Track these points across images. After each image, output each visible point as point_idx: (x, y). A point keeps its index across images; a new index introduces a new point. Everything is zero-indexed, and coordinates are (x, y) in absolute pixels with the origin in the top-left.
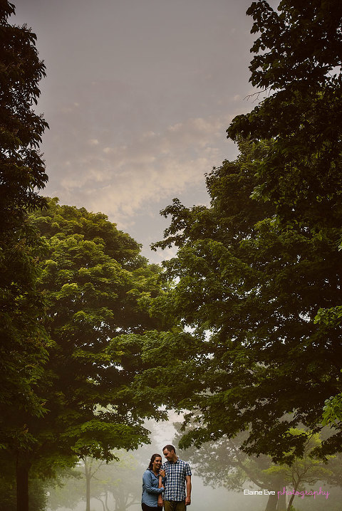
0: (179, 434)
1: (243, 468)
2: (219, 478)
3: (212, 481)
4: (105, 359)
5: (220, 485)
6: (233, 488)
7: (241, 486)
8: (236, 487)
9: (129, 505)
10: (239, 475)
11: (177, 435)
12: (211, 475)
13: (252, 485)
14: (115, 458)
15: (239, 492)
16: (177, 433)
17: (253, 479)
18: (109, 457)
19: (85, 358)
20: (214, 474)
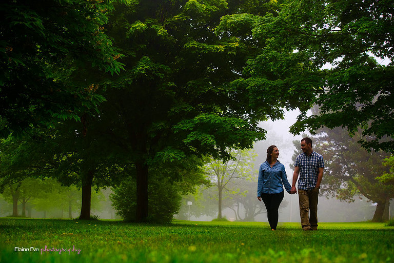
0: (298, 151)
1: (354, 181)
2: (332, 190)
3: (326, 193)
4: (218, 49)
5: (333, 196)
6: (344, 199)
7: (352, 197)
8: (347, 198)
9: (256, 214)
10: (350, 188)
11: (296, 152)
12: (325, 187)
13: (361, 197)
14: (232, 158)
15: (350, 202)
16: (296, 150)
17: (362, 192)
18: (226, 157)
19: (198, 48)
20: (328, 187)
